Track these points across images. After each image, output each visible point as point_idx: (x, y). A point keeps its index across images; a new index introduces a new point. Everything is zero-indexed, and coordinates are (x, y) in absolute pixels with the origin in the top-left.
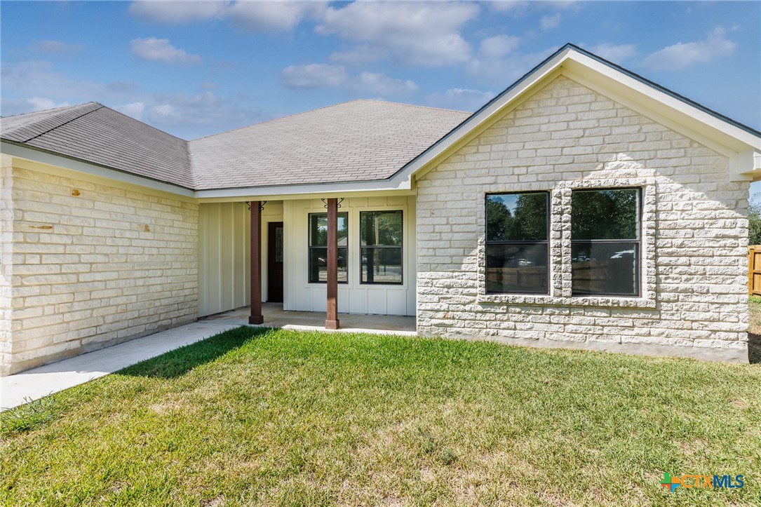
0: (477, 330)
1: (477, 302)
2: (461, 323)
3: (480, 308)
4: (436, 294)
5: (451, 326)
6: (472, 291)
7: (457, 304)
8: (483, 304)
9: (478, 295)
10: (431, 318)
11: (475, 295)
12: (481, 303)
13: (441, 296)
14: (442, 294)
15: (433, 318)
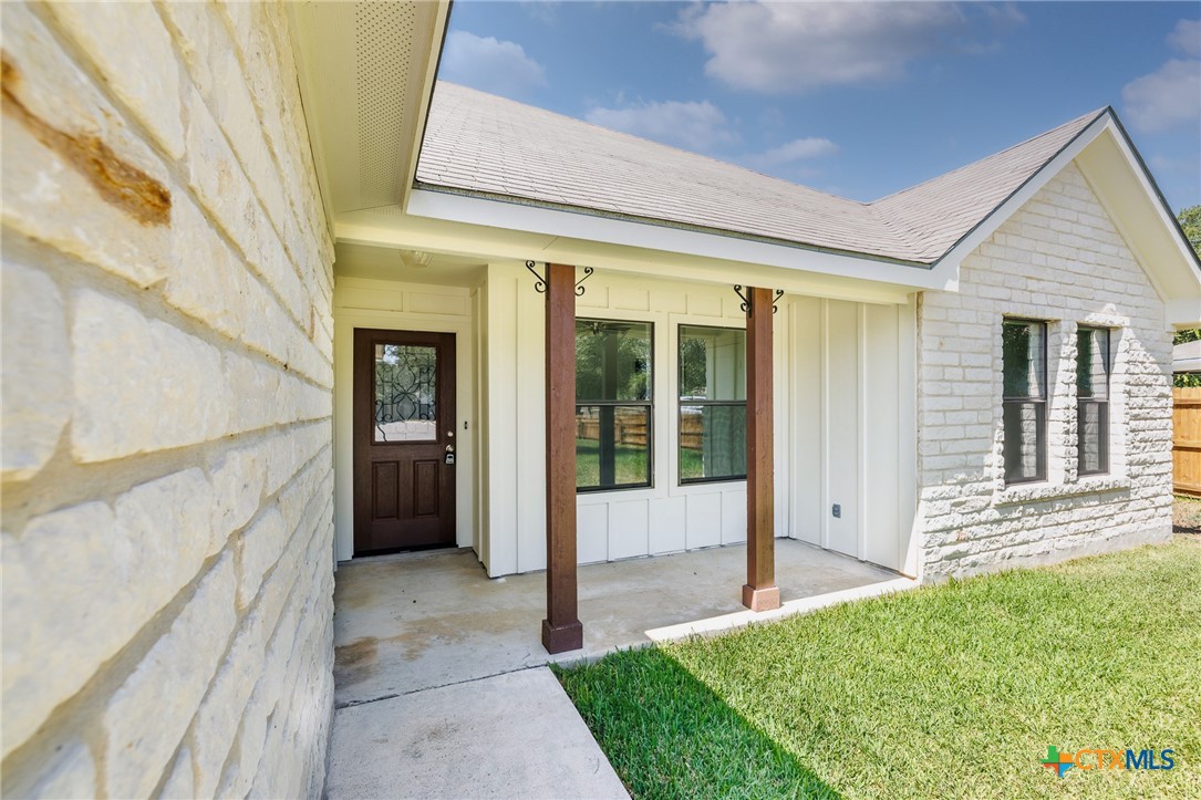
0: (993, 553)
1: (992, 505)
2: (977, 546)
3: (996, 515)
4: (948, 499)
5: (966, 554)
6: (988, 485)
7: (971, 513)
8: (1000, 507)
9: (995, 492)
10: (940, 545)
11: (990, 493)
12: (998, 507)
13: (953, 501)
14: (954, 497)
15: (945, 544)
